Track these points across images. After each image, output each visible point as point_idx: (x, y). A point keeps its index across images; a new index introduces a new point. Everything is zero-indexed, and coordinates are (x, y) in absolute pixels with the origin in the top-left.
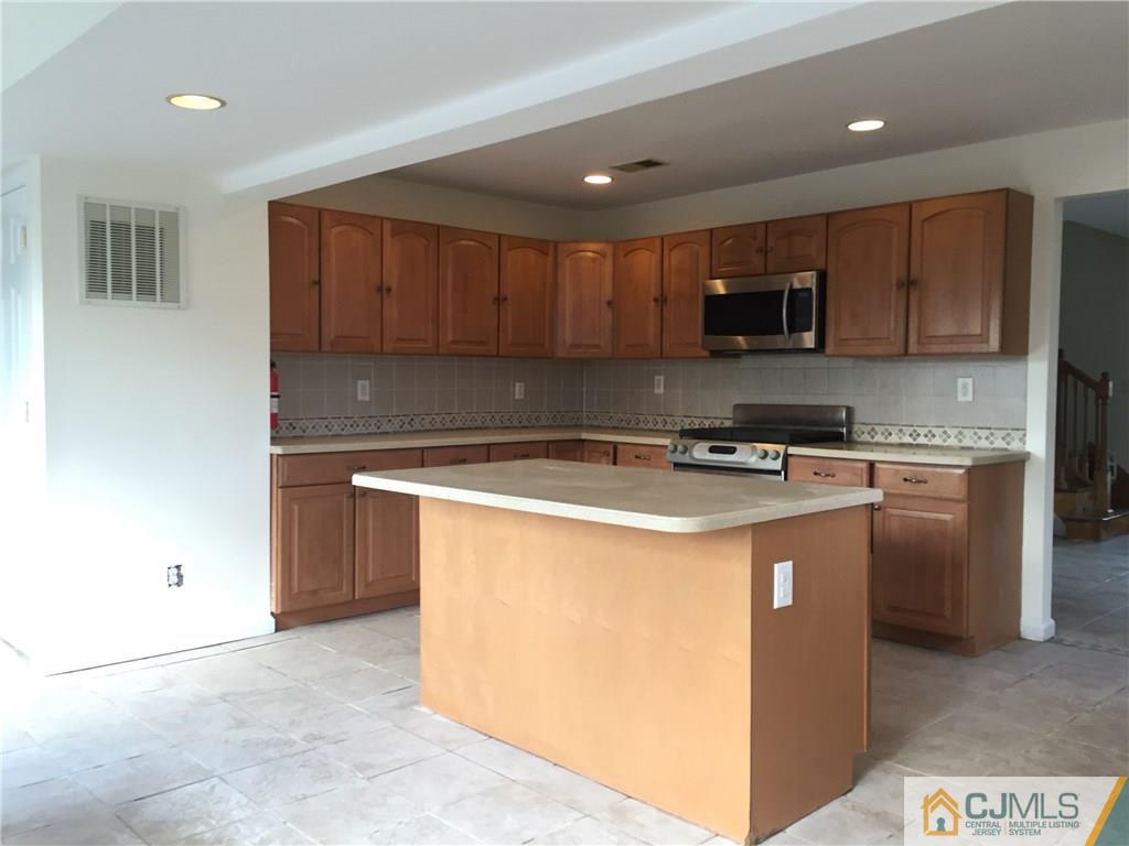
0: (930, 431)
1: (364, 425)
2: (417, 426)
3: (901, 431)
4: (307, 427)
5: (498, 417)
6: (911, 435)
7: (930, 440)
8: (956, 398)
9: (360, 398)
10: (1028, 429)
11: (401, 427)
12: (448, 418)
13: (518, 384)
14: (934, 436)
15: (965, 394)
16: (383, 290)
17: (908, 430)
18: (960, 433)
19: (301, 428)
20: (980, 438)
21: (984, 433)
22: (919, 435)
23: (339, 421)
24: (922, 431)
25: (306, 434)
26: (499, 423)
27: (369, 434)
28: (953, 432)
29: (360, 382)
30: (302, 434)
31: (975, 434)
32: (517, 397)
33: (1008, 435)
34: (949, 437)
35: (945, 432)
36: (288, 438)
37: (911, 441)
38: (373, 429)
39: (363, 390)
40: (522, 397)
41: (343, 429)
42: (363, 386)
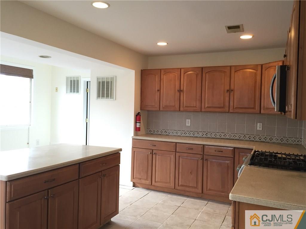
1: (188, 134)
2: (209, 136)
4: (170, 133)
5: (248, 136)
9: (187, 125)
11: (202, 135)
12: (223, 134)
13: (258, 124)
16: (180, 91)
19: (168, 132)
23: (180, 132)
25: (170, 134)
26: (247, 139)
27: (190, 137)
29: (187, 120)
30: (169, 134)
32: (258, 129)
36: (164, 135)
38: (192, 135)
39: (188, 123)
40: (261, 129)
41: (181, 134)
42: (188, 121)
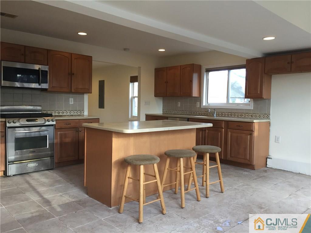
0: (63, 112)
3: (55, 112)
6: (58, 113)
7: (63, 114)
8: (69, 103)
10: (85, 110)
14: (64, 113)
15: (71, 102)
17: (57, 112)
18: (70, 112)
20: (75, 113)
21: (75, 112)
22: (60, 113)
24: (61, 112)
28: (68, 112)
31: (74, 112)
33: (81, 112)
34: (68, 113)
35: (67, 112)
37: (58, 114)
